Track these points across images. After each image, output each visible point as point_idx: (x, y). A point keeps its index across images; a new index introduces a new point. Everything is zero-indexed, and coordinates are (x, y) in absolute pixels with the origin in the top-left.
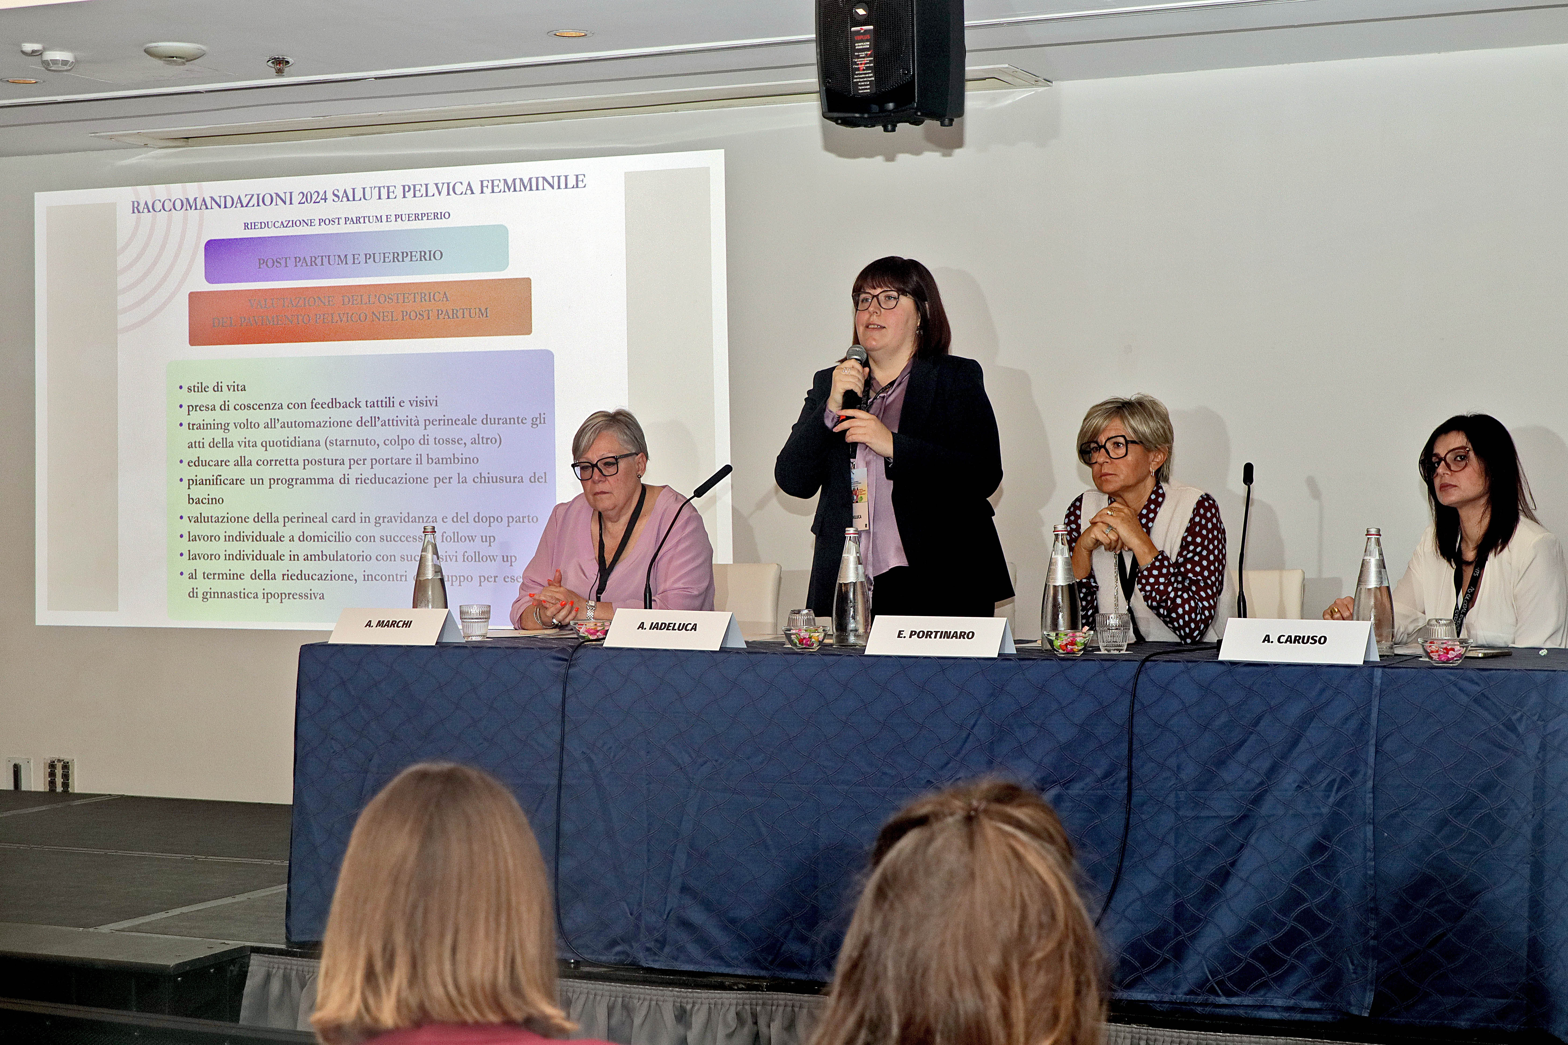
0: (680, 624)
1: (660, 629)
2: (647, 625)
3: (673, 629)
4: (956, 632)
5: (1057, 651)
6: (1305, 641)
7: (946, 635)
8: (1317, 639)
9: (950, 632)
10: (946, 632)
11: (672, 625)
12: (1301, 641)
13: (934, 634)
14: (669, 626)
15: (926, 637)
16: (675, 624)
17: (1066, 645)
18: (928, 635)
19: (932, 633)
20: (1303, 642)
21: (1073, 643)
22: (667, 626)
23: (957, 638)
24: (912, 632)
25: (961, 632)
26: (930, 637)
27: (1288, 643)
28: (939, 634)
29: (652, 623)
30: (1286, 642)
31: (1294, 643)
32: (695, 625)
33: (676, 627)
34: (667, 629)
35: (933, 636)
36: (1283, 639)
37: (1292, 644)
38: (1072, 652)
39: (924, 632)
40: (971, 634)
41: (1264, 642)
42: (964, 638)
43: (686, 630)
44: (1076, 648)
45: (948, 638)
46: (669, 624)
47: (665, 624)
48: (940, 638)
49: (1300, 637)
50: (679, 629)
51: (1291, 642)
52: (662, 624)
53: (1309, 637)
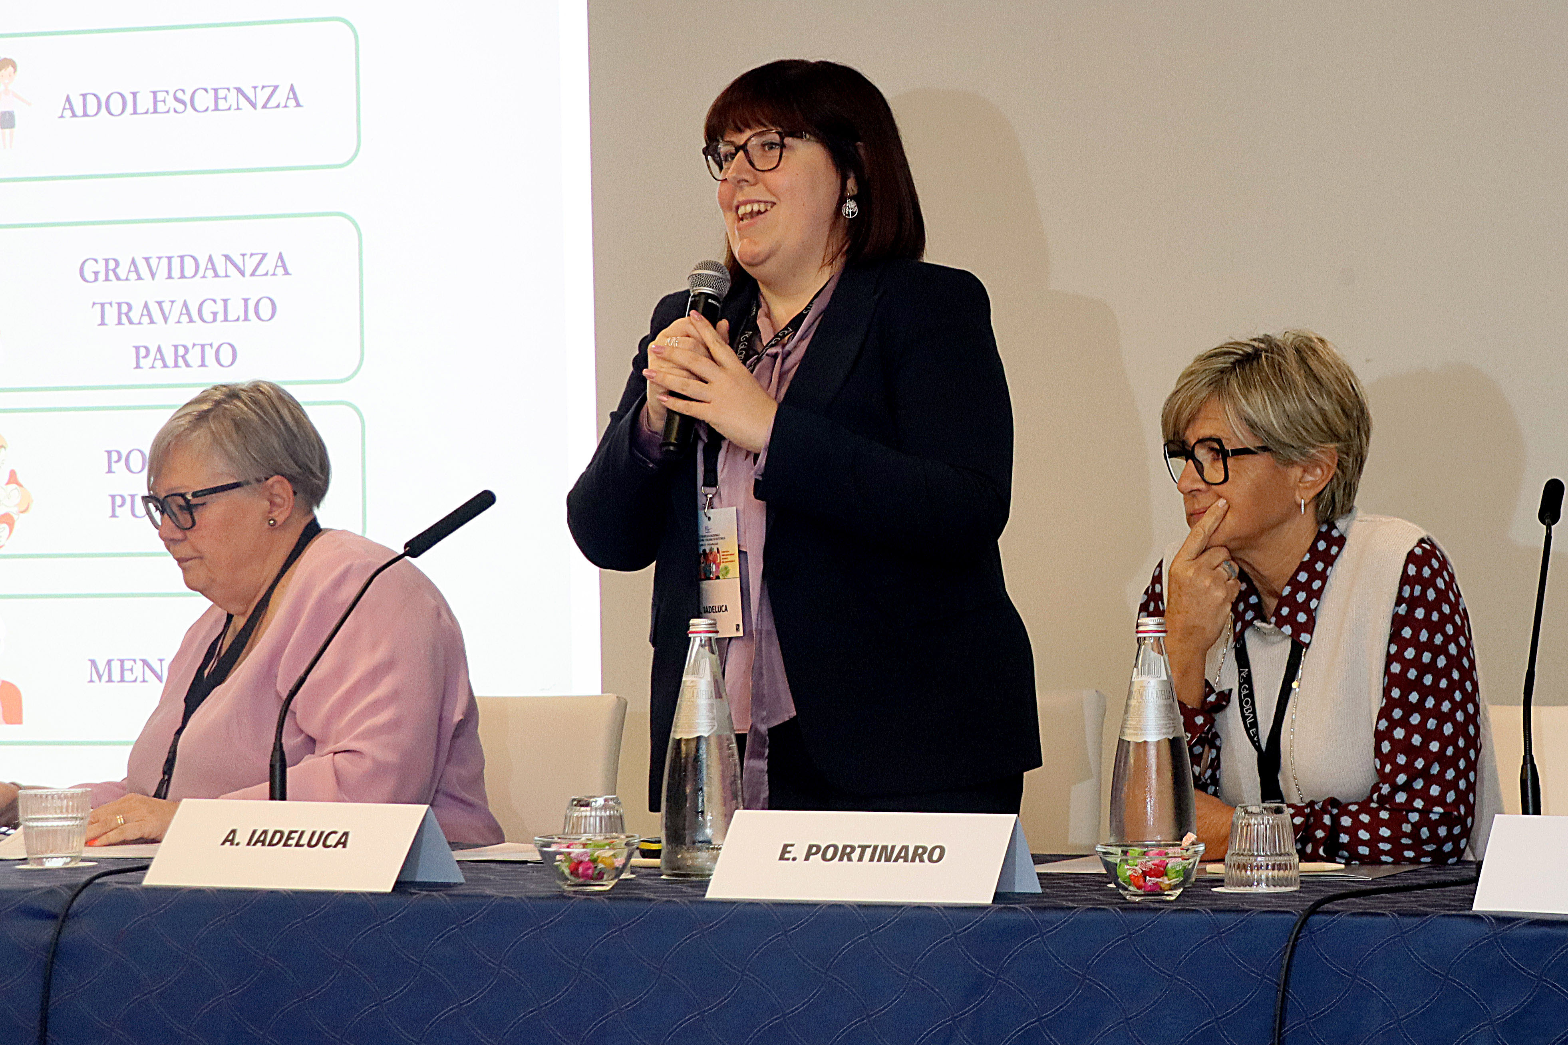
0: (313, 834)
1: (270, 844)
2: (242, 837)
3: (297, 845)
4: (906, 848)
5: (1126, 889)
7: (885, 854)
9: (893, 847)
10: (885, 848)
11: (296, 836)
13: (858, 851)
14: (289, 838)
15: (841, 859)
16: (302, 833)
17: (1145, 874)
18: (846, 853)
19: (853, 849)
21: (1160, 871)
22: (284, 839)
23: (906, 861)
24: (811, 847)
25: (917, 848)
26: (850, 860)
28: (869, 852)
29: (254, 832)
32: (346, 834)
33: (305, 840)
34: (285, 845)
35: (855, 856)
38: (1157, 891)
39: (836, 848)
40: (938, 851)
42: (922, 861)
43: (325, 846)
44: (1165, 881)
45: (888, 860)
46: (291, 832)
47: (282, 833)
48: (872, 860)
50: (309, 845)
52: (275, 832)
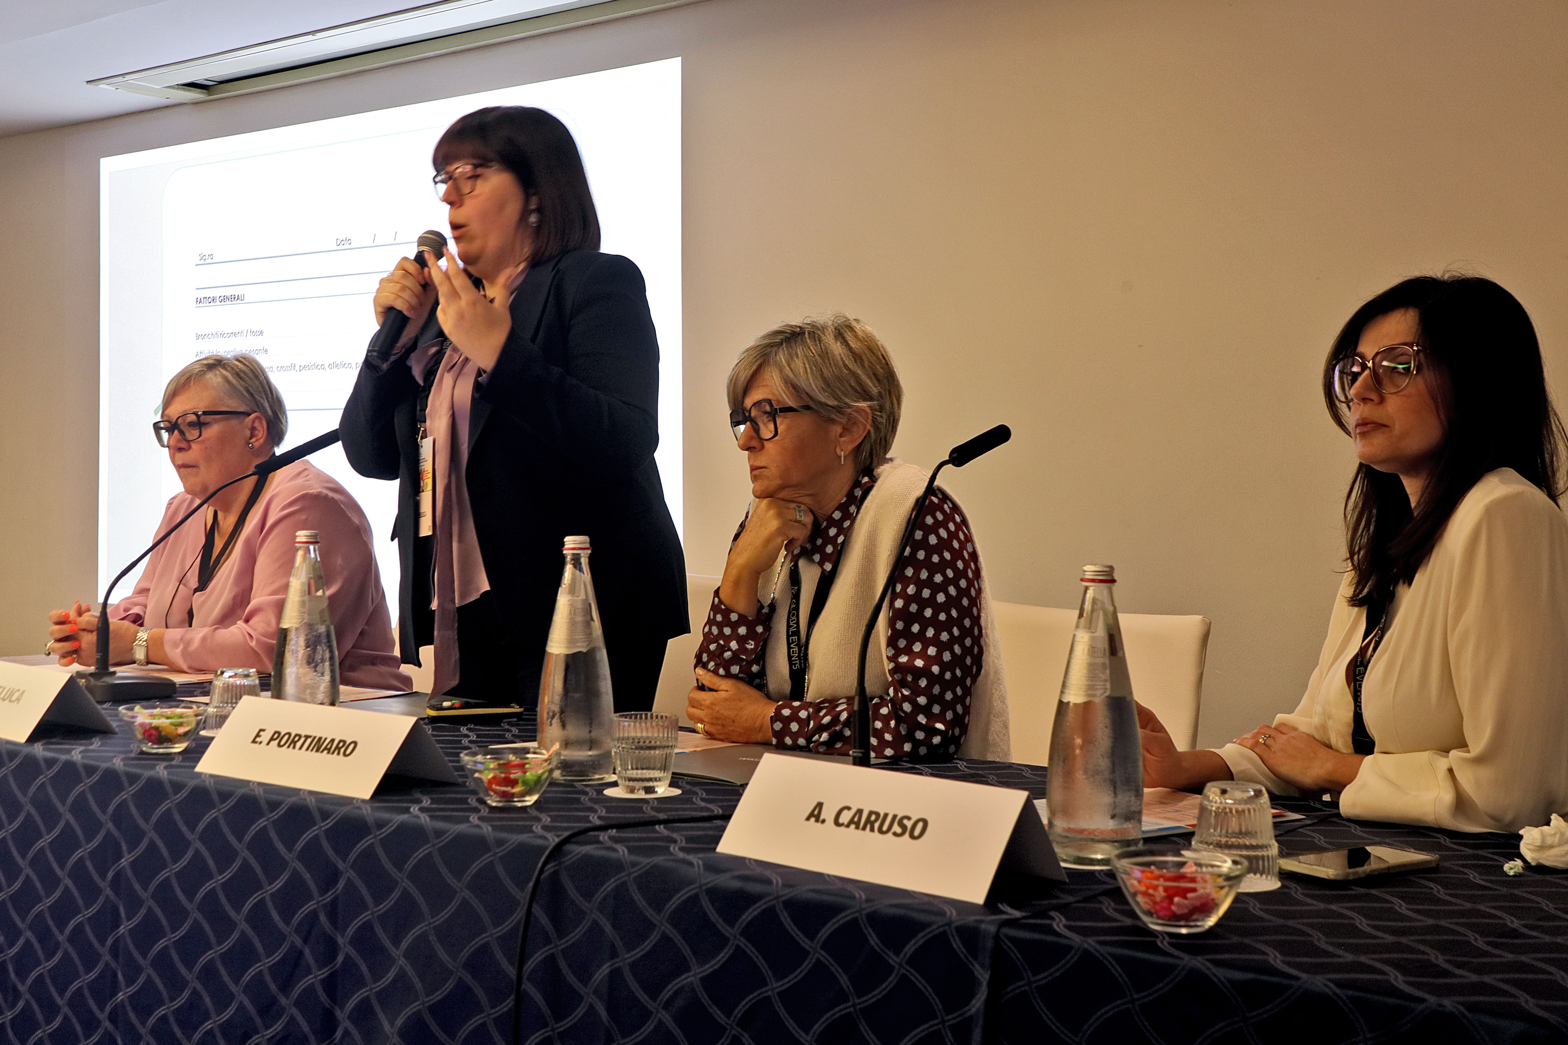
6: (885, 828)
8: (908, 824)
12: (877, 825)
19: (300, 738)
20: (881, 831)
27: (853, 826)
30: (848, 826)
31: (864, 829)
36: (845, 817)
37: (860, 832)
41: (808, 819)
49: (878, 815)
51: (857, 828)
53: (895, 816)
